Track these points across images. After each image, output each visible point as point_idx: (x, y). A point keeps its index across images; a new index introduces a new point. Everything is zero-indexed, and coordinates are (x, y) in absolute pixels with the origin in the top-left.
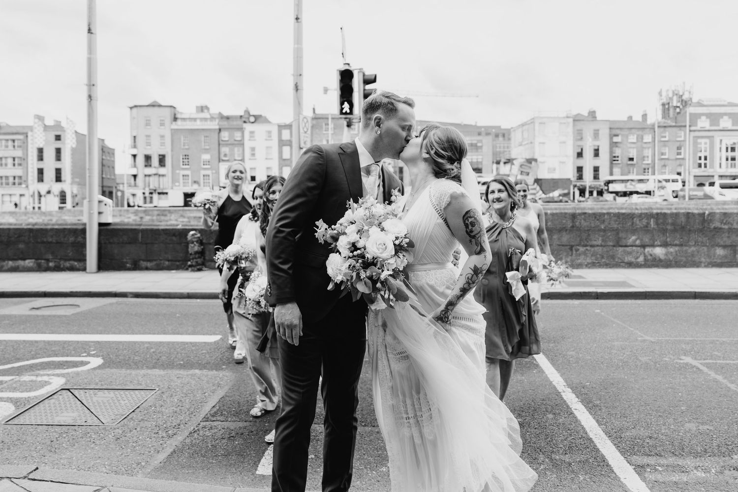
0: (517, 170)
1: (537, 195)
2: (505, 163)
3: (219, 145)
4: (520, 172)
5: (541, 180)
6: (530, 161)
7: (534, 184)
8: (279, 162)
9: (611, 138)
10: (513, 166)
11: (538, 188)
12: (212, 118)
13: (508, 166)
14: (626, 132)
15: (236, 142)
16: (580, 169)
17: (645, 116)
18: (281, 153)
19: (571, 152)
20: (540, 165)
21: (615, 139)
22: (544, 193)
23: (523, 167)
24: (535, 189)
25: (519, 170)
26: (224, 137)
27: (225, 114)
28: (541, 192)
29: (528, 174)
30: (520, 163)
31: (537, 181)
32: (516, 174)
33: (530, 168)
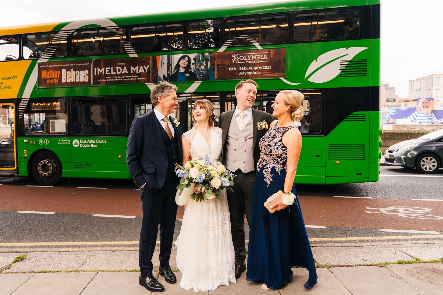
0: (421, 105)
1: (433, 119)
4: (423, 106)
5: (436, 110)
6: (430, 99)
7: (431, 113)
10: (418, 103)
11: (434, 116)
20: (435, 102)
23: (425, 103)
24: (432, 116)
25: (422, 105)
28: (435, 118)
29: (428, 107)
30: (423, 101)
31: (433, 111)
32: (420, 107)
33: (429, 104)
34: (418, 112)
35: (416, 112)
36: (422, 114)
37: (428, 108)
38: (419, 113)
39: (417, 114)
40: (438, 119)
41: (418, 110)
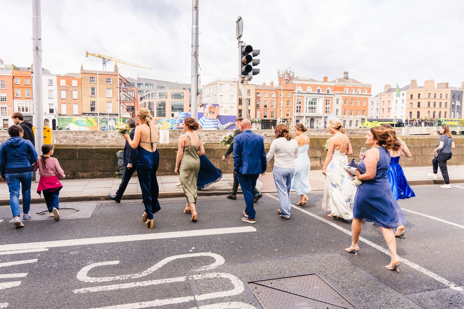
0: (207, 110)
1: (219, 125)
2: (200, 106)
3: (13, 87)
5: (220, 116)
6: (215, 105)
7: (217, 119)
8: (58, 100)
9: (256, 95)
10: (205, 108)
11: (219, 121)
12: (7, 69)
13: (202, 108)
14: (264, 92)
15: (26, 86)
16: (240, 111)
17: (272, 83)
18: (59, 94)
19: (236, 101)
20: (220, 108)
21: (258, 95)
22: (222, 124)
23: (211, 108)
24: (217, 121)
25: (209, 110)
26: (17, 82)
27: (17, 66)
28: (220, 123)
30: (209, 106)
31: (218, 117)
32: (207, 112)
33: (215, 109)
34: (205, 117)
35: (203, 117)
36: (209, 119)
37: (214, 113)
38: (206, 119)
39: (204, 119)
40: (223, 125)
41: (205, 115)
